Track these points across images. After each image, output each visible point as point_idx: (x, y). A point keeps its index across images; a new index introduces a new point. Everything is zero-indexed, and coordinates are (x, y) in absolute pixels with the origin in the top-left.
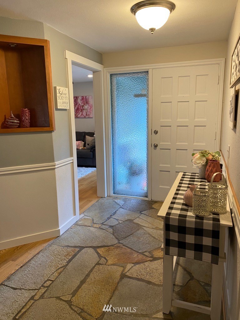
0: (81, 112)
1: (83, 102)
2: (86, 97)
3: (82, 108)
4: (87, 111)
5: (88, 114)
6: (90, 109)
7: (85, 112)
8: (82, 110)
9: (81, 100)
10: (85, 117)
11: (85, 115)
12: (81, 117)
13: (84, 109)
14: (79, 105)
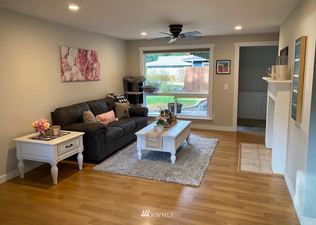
0: (91, 73)
1: (92, 59)
2: (95, 52)
3: (92, 66)
4: (97, 71)
5: (97, 75)
6: (99, 69)
7: (94, 72)
8: (91, 69)
9: (90, 56)
10: (94, 80)
11: (94, 76)
12: (91, 79)
13: (93, 69)
14: (89, 62)
